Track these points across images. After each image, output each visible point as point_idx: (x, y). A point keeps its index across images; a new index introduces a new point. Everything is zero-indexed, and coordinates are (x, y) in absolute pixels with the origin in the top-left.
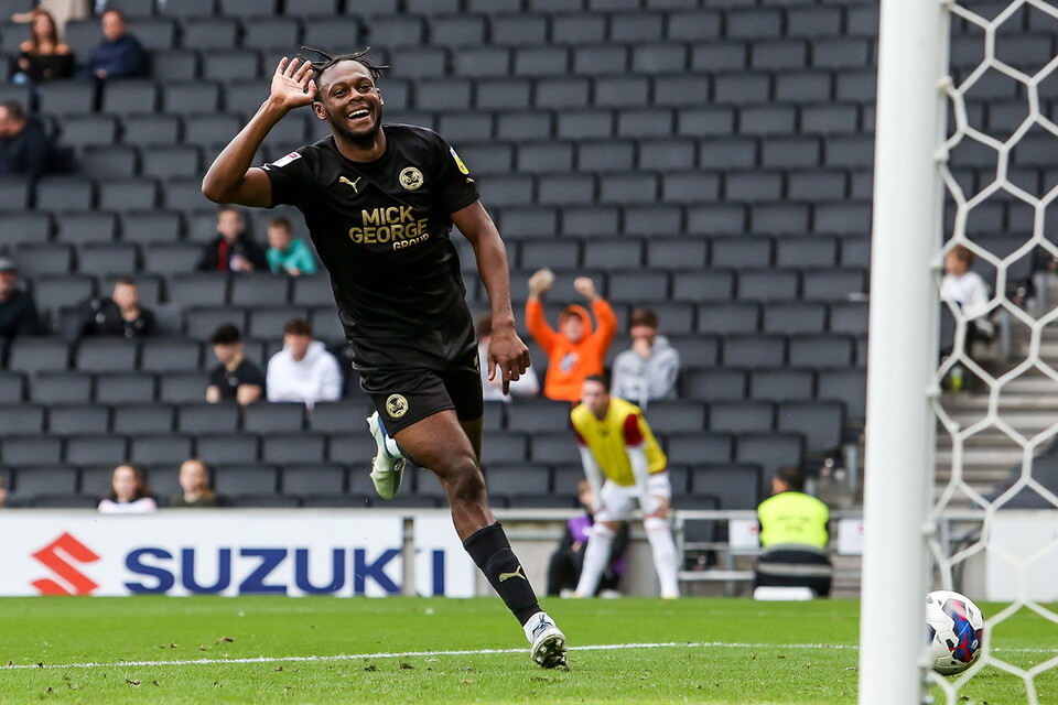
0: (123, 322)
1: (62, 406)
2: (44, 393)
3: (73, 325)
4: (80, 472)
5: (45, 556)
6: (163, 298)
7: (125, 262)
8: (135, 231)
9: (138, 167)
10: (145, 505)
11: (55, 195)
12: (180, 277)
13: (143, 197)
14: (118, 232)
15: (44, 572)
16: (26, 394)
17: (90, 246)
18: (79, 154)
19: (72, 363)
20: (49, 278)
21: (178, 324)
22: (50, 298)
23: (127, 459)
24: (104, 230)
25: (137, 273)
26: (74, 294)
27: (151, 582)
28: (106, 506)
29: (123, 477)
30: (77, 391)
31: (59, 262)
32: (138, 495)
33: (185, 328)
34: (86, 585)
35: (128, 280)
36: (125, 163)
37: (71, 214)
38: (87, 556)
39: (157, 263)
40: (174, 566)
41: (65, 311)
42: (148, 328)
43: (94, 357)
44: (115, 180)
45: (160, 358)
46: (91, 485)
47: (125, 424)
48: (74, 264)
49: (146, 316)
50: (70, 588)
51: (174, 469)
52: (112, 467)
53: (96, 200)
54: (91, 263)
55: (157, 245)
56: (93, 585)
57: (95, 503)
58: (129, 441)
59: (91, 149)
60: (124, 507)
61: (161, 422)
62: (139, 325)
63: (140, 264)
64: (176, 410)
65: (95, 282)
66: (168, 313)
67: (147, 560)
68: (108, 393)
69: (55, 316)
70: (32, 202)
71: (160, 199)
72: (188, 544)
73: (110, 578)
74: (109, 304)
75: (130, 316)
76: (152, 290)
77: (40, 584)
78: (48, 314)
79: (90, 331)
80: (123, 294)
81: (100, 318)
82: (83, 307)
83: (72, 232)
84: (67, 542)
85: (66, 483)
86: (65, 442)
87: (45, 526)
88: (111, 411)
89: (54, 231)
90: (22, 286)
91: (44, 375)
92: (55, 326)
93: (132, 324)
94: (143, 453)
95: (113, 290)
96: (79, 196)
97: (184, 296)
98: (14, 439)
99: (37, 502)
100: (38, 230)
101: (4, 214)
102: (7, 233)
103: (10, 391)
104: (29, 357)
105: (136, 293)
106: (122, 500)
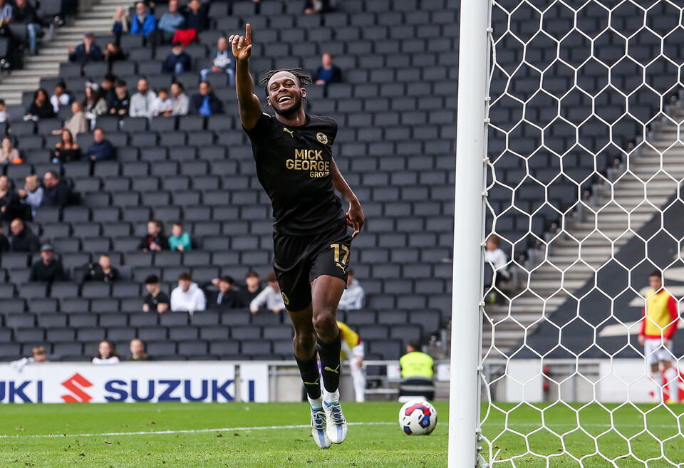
0: (103, 274)
1: (75, 314)
2: (67, 308)
3: (80, 276)
4: (83, 345)
5: (67, 384)
6: (122, 263)
7: (104, 246)
8: (109, 232)
9: (111, 202)
10: (114, 360)
11: (72, 215)
12: (130, 253)
13: (112, 215)
14: (101, 232)
15: (67, 392)
16: (58, 308)
17: (88, 239)
18: (83, 195)
19: (80, 293)
20: (69, 254)
21: (129, 275)
22: (70, 263)
23: (106, 339)
24: (94, 231)
25: (110, 251)
26: (80, 261)
27: (117, 396)
28: (96, 360)
29: (104, 347)
30: (82, 307)
31: (74, 246)
32: (111, 355)
33: (133, 277)
34: (86, 398)
35: (106, 255)
36: (104, 200)
37: (79, 224)
38: (87, 384)
39: (119, 246)
40: (128, 389)
41: (76, 269)
42: (115, 277)
43: (90, 291)
44: (99, 208)
45: (120, 291)
46: (89, 350)
47: (105, 322)
48: (81, 247)
49: (114, 271)
50: (79, 399)
51: (128, 343)
53: (91, 217)
54: (88, 247)
55: (120, 238)
56: (90, 398)
58: (107, 330)
59: (88, 193)
60: (104, 361)
61: (121, 321)
62: (111, 276)
63: (111, 247)
64: (129, 316)
65: (91, 256)
66: (124, 270)
67: (115, 386)
68: (97, 307)
69: (72, 271)
70: (61, 218)
71: (121, 216)
72: (134, 379)
73: (98, 394)
74: (97, 266)
75: (107, 271)
76: (118, 259)
77: (65, 397)
78: (69, 270)
79: (88, 278)
80: (104, 261)
81: (93, 272)
82: (85, 267)
83: (80, 232)
84: (77, 377)
85: (77, 350)
86: (76, 330)
87: (67, 370)
88: (98, 316)
89: (71, 232)
90: (56, 258)
91: (66, 299)
92: (72, 276)
93: (108, 275)
94: (113, 336)
95: (99, 259)
96: (84, 215)
97: (132, 262)
98: (52, 329)
99: (64, 359)
100: (64, 231)
101: (48, 224)
102: (50, 233)
103: (51, 307)
104: (60, 291)
105: (110, 261)
106: (103, 357)
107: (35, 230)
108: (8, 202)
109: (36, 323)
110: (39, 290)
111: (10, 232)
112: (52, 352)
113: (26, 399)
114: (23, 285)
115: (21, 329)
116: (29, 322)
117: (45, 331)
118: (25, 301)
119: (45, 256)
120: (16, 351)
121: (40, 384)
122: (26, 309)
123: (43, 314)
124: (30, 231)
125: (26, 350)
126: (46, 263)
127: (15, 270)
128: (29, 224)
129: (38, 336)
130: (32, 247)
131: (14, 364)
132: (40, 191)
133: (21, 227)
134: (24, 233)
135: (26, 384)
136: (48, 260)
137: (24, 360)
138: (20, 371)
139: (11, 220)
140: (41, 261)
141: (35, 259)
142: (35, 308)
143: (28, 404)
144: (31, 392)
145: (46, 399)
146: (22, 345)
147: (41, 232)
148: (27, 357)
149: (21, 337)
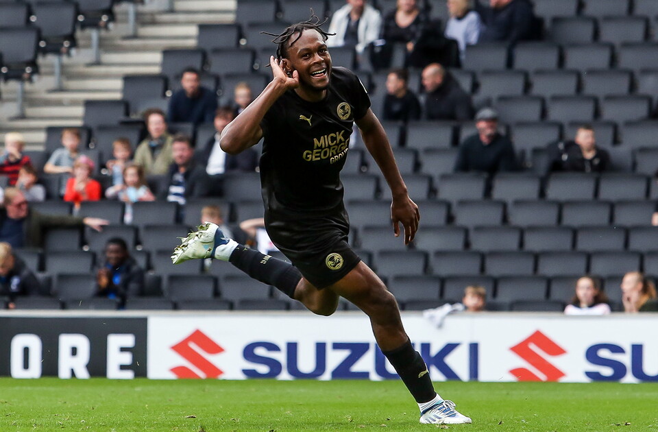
0: (583, 160)
1: (533, 229)
2: (520, 217)
3: (543, 163)
4: (549, 281)
5: (521, 349)
6: (616, 141)
7: (585, 111)
8: (593, 86)
9: (596, 35)
10: (602, 309)
11: (528, 57)
12: (630, 124)
13: (600, 58)
14: (579, 87)
15: (520, 363)
16: (505, 219)
17: (556, 98)
18: (548, 24)
19: (542, 194)
20: (523, 124)
21: (629, 162)
22: (524, 141)
23: (588, 272)
24: (567, 85)
25: (595, 120)
26: (543, 137)
27: (607, 371)
28: (571, 310)
29: (584, 287)
30: (548, 216)
31: (532, 112)
32: (595, 301)
33: (634, 165)
34: (554, 373)
35: (587, 126)
36: (585, 31)
37: (540, 72)
38: (556, 350)
39: (611, 112)
40: (626, 359)
41: (536, 151)
42: (603, 166)
43: (560, 189)
44: (576, 45)
45: (612, 190)
46: (558, 292)
47: (585, 243)
48: (544, 113)
49: (601, 154)
50: (542, 376)
52: (577, 278)
53: (561, 61)
54: (557, 113)
55: (610, 98)
56: (561, 374)
57: (561, 307)
58: (589, 257)
59: (557, 20)
60: (585, 311)
61: (614, 242)
62: (596, 162)
63: (597, 113)
64: (627, 232)
65: (561, 127)
66: (620, 153)
67: (604, 354)
68: (573, 218)
69: (529, 155)
70: (510, 63)
71: (613, 60)
72: (637, 341)
73: (574, 368)
74: (572, 146)
75: (589, 155)
76: (608, 134)
77: (515, 372)
78: (523, 153)
79: (557, 167)
80: (584, 137)
81: (565, 157)
83: (542, 87)
84: (538, 338)
85: (538, 290)
86: (536, 257)
87: (521, 325)
88: (575, 232)
89: (528, 86)
90: (502, 131)
91: (519, 203)
92: (529, 164)
93: (591, 161)
94: (600, 267)
95: (575, 134)
96: (548, 58)
97: (634, 139)
98: (495, 254)
99: (518, 306)
100: (514, 85)
101: (488, 72)
102: (491, 88)
103: (491, 216)
104: (508, 188)
105: (594, 136)
106: (584, 305)
107: (465, 84)
108: (419, 35)
109: (467, 244)
110: (471, 187)
111: (422, 87)
112: (495, 294)
113: (450, 374)
114: (444, 177)
115: (440, 254)
116: (455, 242)
117: (483, 257)
118: (448, 206)
119: (483, 129)
120: (432, 291)
121: (474, 348)
122: (450, 219)
123: (480, 229)
124: (457, 85)
125: (450, 290)
126: (484, 139)
127: (430, 151)
128: (455, 73)
129: (470, 266)
130: (461, 112)
131: (428, 313)
132: (473, 17)
133: (438, 80)
134: (445, 87)
135: (450, 348)
136: (490, 137)
137: (447, 308)
138: (440, 326)
139: (422, 66)
140: (476, 138)
141: (466, 133)
142: (465, 218)
143: (453, 382)
144: (458, 362)
145: (484, 376)
146: (443, 281)
147: (475, 86)
148: (452, 303)
149: (442, 268)
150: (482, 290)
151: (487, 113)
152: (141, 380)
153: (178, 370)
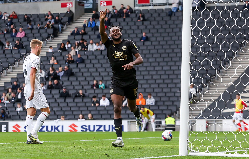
0: (80, 95)
1: (72, 107)
2: (70, 105)
3: (74, 96)
4: (75, 115)
5: (70, 126)
6: (86, 92)
7: (81, 87)
8: (82, 83)
9: (83, 75)
10: (84, 120)
11: (71, 79)
12: (88, 89)
13: (83, 79)
14: (80, 83)
15: (70, 129)
16: (68, 105)
17: (76, 85)
18: (75, 73)
19: (74, 101)
20: (71, 90)
22: (71, 92)
23: (81, 113)
24: (78, 83)
27: (84, 130)
28: (78, 120)
29: (81, 116)
30: (75, 104)
31: (72, 87)
32: (83, 118)
33: (89, 96)
34: (76, 130)
35: (81, 90)
36: (81, 74)
37: (73, 81)
38: (76, 126)
39: (85, 87)
40: (87, 128)
41: (73, 94)
42: (84, 96)
43: (77, 100)
44: (79, 76)
45: (85, 100)
46: (76, 117)
47: (81, 109)
48: (74, 88)
49: (83, 94)
50: (74, 131)
51: (88, 115)
52: (79, 115)
53: (77, 79)
54: (76, 88)
55: (85, 85)
56: (77, 130)
57: (77, 119)
58: (81, 111)
59: (76, 72)
60: (81, 120)
61: (86, 109)
62: (83, 96)
63: (83, 88)
64: (88, 107)
65: (77, 90)
66: (87, 94)
67: (84, 127)
68: (79, 105)
69: (72, 95)
70: (68, 79)
71: (85, 79)
72: (89, 125)
73: (79, 129)
74: (79, 93)
75: (81, 95)
76: (84, 91)
77: (69, 130)
78: (71, 94)
79: (76, 96)
80: (81, 92)
81: (77, 95)
82: (75, 93)
83: (73, 83)
84: (73, 125)
85: (73, 117)
86: (73, 111)
87: (70, 122)
88: (79, 107)
89: (71, 83)
90: (67, 91)
91: (70, 102)
92: (72, 96)
93: (82, 96)
94: (83, 113)
95: (79, 91)
96: (75, 79)
97: (89, 92)
98: (66, 111)
99: (69, 119)
100: (69, 83)
101: (65, 81)
102: (65, 84)
103: (66, 105)
104: (68, 100)
105: (82, 91)
106: (81, 119)
107: (61, 83)
108: (53, 75)
109: (61, 109)
110: (62, 100)
111: (54, 83)
112: (66, 117)
113: (59, 131)
114: (58, 98)
115: (57, 111)
116: (59, 109)
117: (64, 111)
118: (58, 103)
119: (64, 90)
120: (56, 117)
121: (63, 126)
122: (59, 105)
123: (63, 107)
124: (60, 83)
125: (59, 117)
126: (64, 92)
127: (55, 94)
128: (59, 81)
129: (62, 113)
130: (60, 88)
131: (55, 121)
132: (63, 72)
133: (57, 82)
134: (58, 84)
135: (59, 126)
136: (65, 91)
137: (58, 120)
138: (57, 123)
139: (54, 80)
140: (63, 92)
141: (61, 91)
142: (61, 105)
143: (59, 132)
144: (60, 129)
145: (64, 131)
146: (57, 115)
147: (63, 83)
148: (59, 119)
149: (57, 113)
150: (63, 116)
151: (64, 88)
152: (7, 132)
153: (14, 131)
